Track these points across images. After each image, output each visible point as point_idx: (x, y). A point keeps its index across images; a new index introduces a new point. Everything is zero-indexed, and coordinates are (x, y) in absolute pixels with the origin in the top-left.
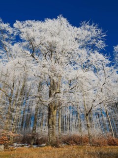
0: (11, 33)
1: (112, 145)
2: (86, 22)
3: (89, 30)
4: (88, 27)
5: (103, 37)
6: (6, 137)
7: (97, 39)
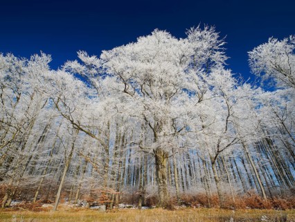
0: (98, 66)
1: (257, 208)
2: (195, 28)
3: (201, 38)
4: (198, 34)
5: (221, 47)
6: (107, 196)
7: (212, 50)
